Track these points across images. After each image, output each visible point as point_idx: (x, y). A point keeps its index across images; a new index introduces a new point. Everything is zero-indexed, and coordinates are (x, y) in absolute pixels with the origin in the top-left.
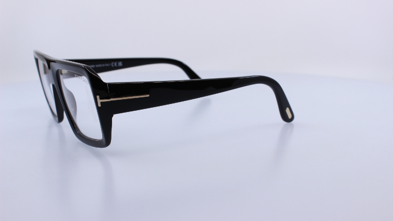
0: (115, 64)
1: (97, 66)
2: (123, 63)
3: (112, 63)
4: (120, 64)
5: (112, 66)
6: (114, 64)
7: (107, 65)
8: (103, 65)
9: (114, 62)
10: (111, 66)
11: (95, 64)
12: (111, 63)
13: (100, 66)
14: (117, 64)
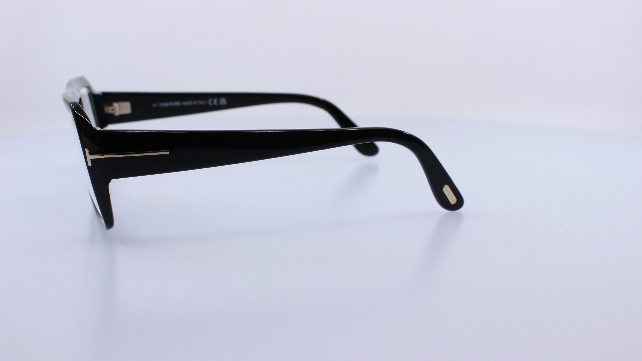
0: (215, 102)
1: (185, 103)
2: (227, 101)
3: (210, 100)
4: (223, 101)
5: (210, 103)
6: (212, 102)
7: (202, 102)
8: (195, 103)
9: (214, 98)
10: (207, 105)
11: (181, 101)
12: (207, 100)
13: (189, 103)
14: (218, 102)
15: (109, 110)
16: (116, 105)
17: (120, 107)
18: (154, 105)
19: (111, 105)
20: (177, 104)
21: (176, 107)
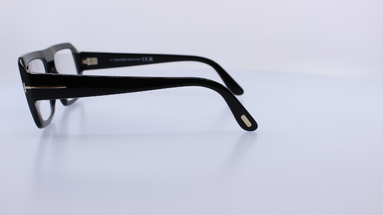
0: (146, 59)
1: (129, 60)
2: (153, 59)
4: (151, 59)
5: (143, 60)
6: (144, 59)
7: (138, 59)
8: (134, 59)
9: (145, 57)
12: (142, 58)
13: (131, 59)
14: (148, 59)
15: (85, 62)
16: (88, 59)
17: (91, 60)
18: (111, 60)
19: (86, 59)
20: (124, 60)
21: (123, 62)
